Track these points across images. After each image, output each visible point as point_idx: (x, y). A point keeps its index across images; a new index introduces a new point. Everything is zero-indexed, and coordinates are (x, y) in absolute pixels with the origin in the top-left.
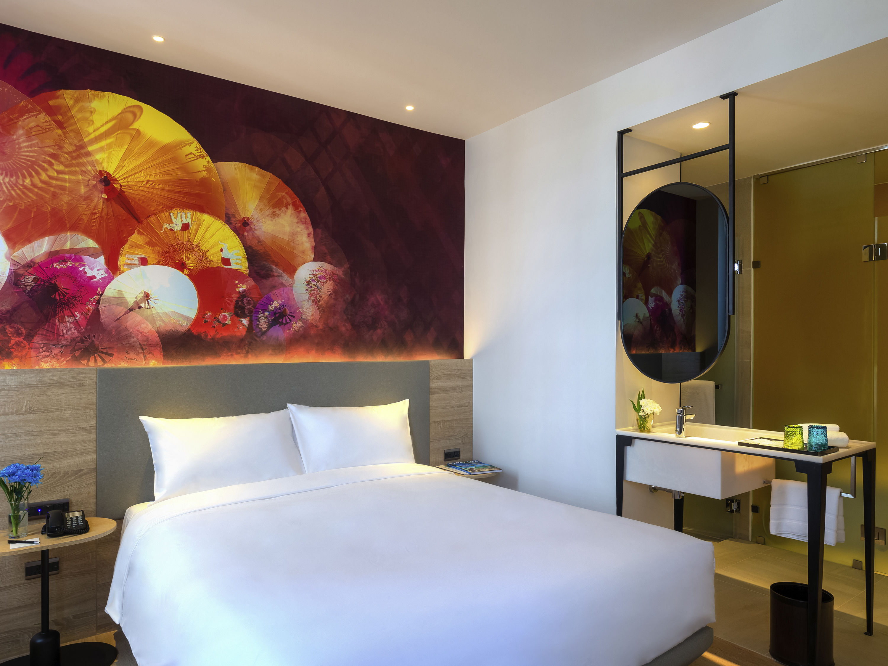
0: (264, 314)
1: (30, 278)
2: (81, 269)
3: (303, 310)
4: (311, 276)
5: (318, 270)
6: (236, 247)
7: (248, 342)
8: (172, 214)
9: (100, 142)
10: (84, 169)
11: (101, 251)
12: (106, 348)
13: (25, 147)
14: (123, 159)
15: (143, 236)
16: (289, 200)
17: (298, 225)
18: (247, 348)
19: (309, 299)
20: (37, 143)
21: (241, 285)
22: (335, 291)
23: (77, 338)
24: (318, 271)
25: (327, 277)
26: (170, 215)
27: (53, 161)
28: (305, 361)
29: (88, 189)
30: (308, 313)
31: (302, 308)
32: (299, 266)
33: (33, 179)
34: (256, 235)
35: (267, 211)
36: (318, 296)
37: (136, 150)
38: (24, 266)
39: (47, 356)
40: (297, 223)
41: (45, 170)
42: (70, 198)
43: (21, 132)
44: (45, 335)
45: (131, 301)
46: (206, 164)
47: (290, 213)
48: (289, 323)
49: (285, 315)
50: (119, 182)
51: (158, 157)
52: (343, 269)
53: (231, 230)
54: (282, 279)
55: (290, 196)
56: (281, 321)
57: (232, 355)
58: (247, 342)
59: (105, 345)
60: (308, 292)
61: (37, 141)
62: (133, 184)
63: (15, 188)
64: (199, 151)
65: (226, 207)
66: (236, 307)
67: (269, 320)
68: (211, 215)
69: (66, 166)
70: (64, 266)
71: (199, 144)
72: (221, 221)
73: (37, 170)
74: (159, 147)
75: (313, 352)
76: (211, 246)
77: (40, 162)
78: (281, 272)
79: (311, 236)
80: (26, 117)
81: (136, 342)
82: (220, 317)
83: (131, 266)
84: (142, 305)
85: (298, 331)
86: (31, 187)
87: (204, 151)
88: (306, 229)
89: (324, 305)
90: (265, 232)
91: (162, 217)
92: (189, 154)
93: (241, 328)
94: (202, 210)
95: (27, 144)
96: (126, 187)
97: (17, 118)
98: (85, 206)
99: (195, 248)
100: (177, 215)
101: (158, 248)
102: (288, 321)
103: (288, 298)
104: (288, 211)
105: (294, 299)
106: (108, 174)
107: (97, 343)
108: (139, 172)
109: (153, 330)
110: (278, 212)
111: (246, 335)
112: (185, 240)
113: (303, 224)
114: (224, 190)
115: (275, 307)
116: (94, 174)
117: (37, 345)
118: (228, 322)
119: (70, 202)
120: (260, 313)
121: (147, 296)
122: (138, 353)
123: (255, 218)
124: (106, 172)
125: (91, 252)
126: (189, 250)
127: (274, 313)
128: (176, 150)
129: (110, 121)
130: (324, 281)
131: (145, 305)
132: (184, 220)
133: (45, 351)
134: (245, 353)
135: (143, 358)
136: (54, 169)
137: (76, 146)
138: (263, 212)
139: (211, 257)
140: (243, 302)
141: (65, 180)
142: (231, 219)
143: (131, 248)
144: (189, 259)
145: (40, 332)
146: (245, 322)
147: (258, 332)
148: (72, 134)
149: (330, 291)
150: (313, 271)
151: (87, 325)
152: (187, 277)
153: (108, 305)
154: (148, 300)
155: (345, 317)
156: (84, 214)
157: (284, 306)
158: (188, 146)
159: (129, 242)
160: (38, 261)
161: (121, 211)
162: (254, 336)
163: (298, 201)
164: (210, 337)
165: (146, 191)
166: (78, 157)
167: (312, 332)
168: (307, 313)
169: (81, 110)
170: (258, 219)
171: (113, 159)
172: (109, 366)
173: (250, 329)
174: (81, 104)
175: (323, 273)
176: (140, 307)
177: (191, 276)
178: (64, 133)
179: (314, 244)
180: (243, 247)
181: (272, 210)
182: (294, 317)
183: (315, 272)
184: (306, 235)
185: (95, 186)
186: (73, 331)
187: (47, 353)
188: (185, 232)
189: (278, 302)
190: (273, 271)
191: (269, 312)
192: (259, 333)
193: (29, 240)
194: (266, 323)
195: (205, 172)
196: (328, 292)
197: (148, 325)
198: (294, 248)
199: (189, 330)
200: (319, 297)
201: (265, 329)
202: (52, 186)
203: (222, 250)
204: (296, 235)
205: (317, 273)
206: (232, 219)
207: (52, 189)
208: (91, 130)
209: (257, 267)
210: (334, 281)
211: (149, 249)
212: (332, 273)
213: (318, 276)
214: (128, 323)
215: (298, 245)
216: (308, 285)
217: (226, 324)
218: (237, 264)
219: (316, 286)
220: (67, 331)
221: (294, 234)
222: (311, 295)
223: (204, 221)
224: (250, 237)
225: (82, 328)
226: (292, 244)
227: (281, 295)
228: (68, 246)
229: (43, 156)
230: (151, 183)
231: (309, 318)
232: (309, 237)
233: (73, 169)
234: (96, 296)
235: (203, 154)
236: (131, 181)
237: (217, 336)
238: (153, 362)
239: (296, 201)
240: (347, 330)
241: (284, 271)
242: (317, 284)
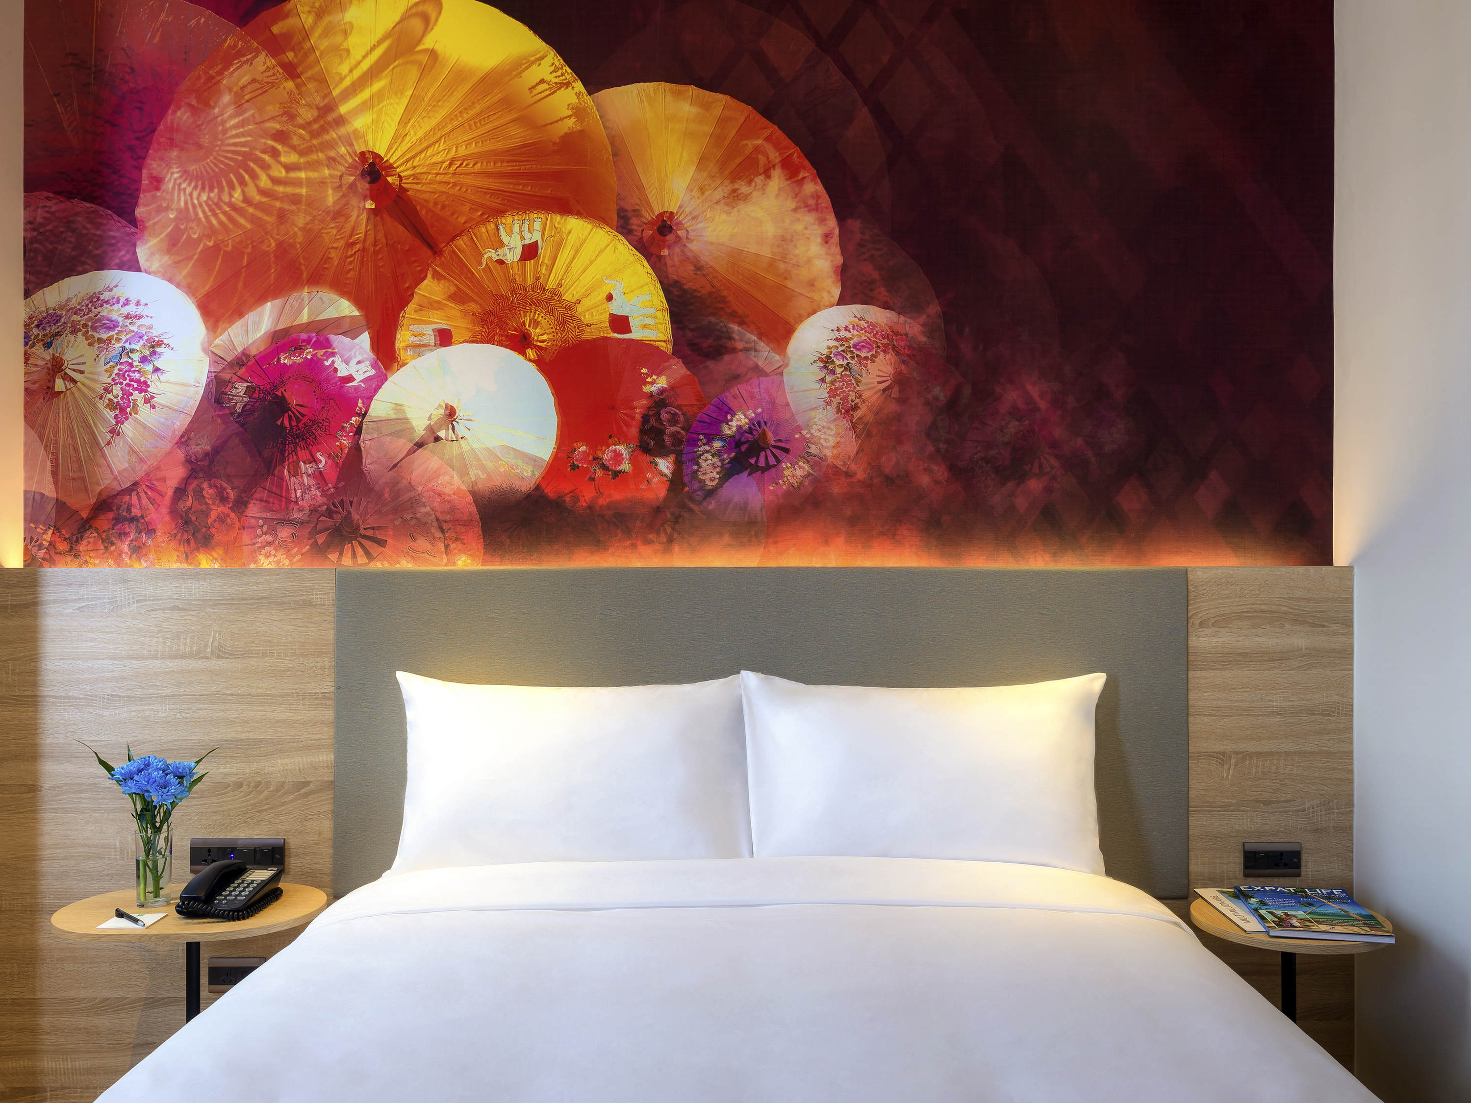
0: (712, 447)
1: (241, 388)
2: (327, 363)
3: (813, 431)
4: (833, 343)
5: (851, 327)
6: (642, 287)
7: (672, 514)
8: (501, 227)
9: (361, 91)
10: (332, 154)
11: (363, 322)
12: (373, 528)
13: (235, 127)
14: (404, 121)
15: (443, 281)
16: (774, 155)
17: (798, 215)
18: (669, 530)
19: (828, 403)
20: (253, 115)
21: (654, 377)
22: (900, 381)
23: (320, 506)
24: (851, 330)
25: (877, 343)
26: (498, 229)
27: (279, 147)
28: (816, 562)
29: (341, 194)
30: (825, 440)
31: (808, 427)
32: (800, 319)
33: (246, 189)
34: (689, 254)
35: (716, 192)
36: (852, 396)
37: (429, 95)
38: (231, 365)
39: (269, 544)
40: (795, 210)
41: (265, 167)
42: (309, 218)
43: (226, 98)
44: (267, 502)
45: (419, 425)
46: (574, 100)
47: (776, 188)
48: (774, 466)
49: (763, 445)
50: (398, 170)
51: (473, 103)
52: (923, 318)
53: (631, 247)
54: (755, 356)
55: (777, 146)
56: (753, 461)
57: (634, 546)
58: (669, 515)
59: (371, 522)
60: (824, 385)
61: (252, 112)
62: (424, 170)
63: (218, 211)
64: (559, 73)
65: (619, 194)
66: (643, 432)
67: (722, 461)
68: (585, 217)
69: (302, 154)
70: (298, 360)
71: (559, 58)
72: (608, 229)
73: (252, 169)
74: (475, 79)
75: (840, 541)
76: (586, 290)
77: (258, 153)
78: (754, 338)
79: (832, 241)
80: (235, 67)
81: (430, 515)
82: (605, 457)
83: (419, 348)
84: (442, 434)
85: (799, 487)
86: (243, 205)
87: (569, 71)
88: (819, 225)
89: (870, 418)
90: (712, 244)
91: (482, 236)
92: (537, 84)
93: (655, 480)
94: (565, 208)
95: (237, 120)
96: (410, 180)
97: (220, 73)
98: (334, 231)
99: (552, 298)
100: (512, 228)
101: (473, 306)
102: (772, 461)
103: (773, 402)
104: (771, 183)
105: (787, 405)
106: (377, 156)
107: (355, 516)
108: (435, 143)
109: (464, 488)
110: (744, 189)
111: (666, 499)
112: (529, 281)
113: (810, 211)
114: (615, 154)
115: (739, 427)
116: (350, 161)
117: (253, 521)
118: (626, 466)
119: (309, 226)
120: (700, 443)
121: (451, 413)
122: (433, 540)
123: (687, 210)
124: (372, 152)
125: (346, 326)
126: (537, 303)
127: (734, 443)
128: (511, 80)
129: (380, 42)
130: (869, 355)
131: (447, 434)
132: (527, 235)
133: (266, 534)
134: (665, 540)
135: (443, 549)
136: (280, 163)
137: (318, 108)
138: (707, 193)
139: (585, 316)
140: (659, 420)
141: (298, 183)
142: (632, 221)
143: (421, 310)
144: (536, 324)
145: (257, 495)
146: (665, 465)
147: (697, 491)
148: (311, 86)
149: (884, 379)
150: (838, 330)
151: (339, 480)
152: (532, 367)
153: (376, 436)
154: (454, 423)
155: (930, 448)
156: (332, 248)
157: (763, 423)
158: (534, 67)
159: (416, 299)
160: (254, 352)
161: (401, 232)
162: (687, 501)
163: (796, 154)
164: (584, 504)
165: (449, 183)
166: (323, 130)
167: (836, 489)
168: (822, 441)
169: (326, 33)
170: (695, 214)
171: (386, 124)
172: (379, 565)
173: (676, 482)
174: (326, 20)
175: (867, 334)
176: (437, 439)
177: (540, 363)
178: (298, 86)
179: (839, 260)
180: (659, 286)
181: (730, 187)
182: (786, 451)
183: (843, 334)
184: (819, 240)
185: (352, 186)
186: (314, 493)
187: (269, 538)
188: (530, 264)
189: (745, 415)
190: (734, 339)
191: (722, 440)
192: (699, 493)
193: (239, 313)
194: (715, 468)
195: (573, 120)
196: (879, 383)
197: (452, 477)
198: (786, 276)
199: (538, 487)
200: (853, 398)
201: (714, 484)
202: (277, 199)
203: (610, 298)
204: (792, 241)
205: (848, 335)
206: (634, 221)
207: (278, 204)
208: (344, 69)
209: (692, 330)
210: (897, 353)
211: (454, 309)
212: (893, 331)
213: (852, 342)
214: (414, 474)
215: (798, 266)
216: (825, 367)
217: (620, 472)
218: (645, 326)
219: (846, 369)
220: (303, 493)
221: (785, 240)
222: (833, 393)
223: (570, 232)
224: (676, 259)
225: (330, 485)
226: (782, 266)
227: (752, 397)
228: (305, 317)
229: (263, 141)
230: (459, 163)
231: (828, 453)
232: (826, 242)
233: (314, 157)
234: (354, 419)
235: (568, 77)
236: (419, 166)
237: (602, 501)
238: (463, 559)
239: (792, 154)
240: (937, 482)
241: (761, 336)
242: (848, 364)
